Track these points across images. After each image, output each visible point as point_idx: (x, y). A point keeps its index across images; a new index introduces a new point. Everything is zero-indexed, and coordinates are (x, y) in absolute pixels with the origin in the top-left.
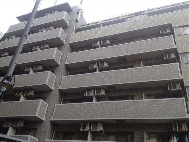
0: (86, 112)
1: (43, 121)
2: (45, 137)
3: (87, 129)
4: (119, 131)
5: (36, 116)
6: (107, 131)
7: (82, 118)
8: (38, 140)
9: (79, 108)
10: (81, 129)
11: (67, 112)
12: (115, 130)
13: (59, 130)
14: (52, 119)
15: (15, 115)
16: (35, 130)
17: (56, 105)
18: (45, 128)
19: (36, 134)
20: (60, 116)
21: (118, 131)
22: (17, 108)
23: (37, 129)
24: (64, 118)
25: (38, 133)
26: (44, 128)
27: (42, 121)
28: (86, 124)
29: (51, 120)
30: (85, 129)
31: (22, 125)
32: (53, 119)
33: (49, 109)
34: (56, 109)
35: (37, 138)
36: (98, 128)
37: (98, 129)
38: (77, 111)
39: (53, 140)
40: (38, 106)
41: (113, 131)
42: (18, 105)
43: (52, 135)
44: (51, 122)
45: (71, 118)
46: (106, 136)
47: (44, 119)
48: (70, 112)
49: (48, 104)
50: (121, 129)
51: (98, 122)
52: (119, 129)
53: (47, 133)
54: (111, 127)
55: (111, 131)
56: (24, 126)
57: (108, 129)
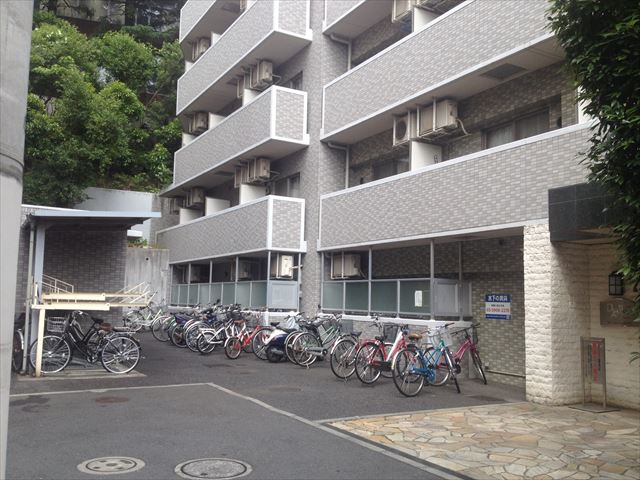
1: (307, 147)
2: (318, 190)
3: (409, 134)
4: (512, 108)
5: (271, 140)
6: (476, 120)
8: (307, 202)
9: (376, 72)
10: (394, 142)
11: (349, 100)
12: (500, 110)
13: (358, 162)
14: (323, 135)
17: (324, 87)
18: (314, 164)
19: (301, 187)
21: (508, 110)
23: (300, 173)
26: (312, 165)
27: (304, 149)
28: (403, 119)
29: (321, 138)
31: (265, 173)
32: (326, 132)
34: (326, 99)
35: (301, 197)
39: (348, 190)
41: (493, 115)
43: (342, 180)
44: (324, 142)
46: (479, 140)
47: (305, 140)
49: (306, 95)
50: (517, 102)
51: (432, 104)
52: (511, 104)
53: (322, 178)
54: (484, 103)
55: (488, 116)
56: (271, 174)
57: (477, 116)
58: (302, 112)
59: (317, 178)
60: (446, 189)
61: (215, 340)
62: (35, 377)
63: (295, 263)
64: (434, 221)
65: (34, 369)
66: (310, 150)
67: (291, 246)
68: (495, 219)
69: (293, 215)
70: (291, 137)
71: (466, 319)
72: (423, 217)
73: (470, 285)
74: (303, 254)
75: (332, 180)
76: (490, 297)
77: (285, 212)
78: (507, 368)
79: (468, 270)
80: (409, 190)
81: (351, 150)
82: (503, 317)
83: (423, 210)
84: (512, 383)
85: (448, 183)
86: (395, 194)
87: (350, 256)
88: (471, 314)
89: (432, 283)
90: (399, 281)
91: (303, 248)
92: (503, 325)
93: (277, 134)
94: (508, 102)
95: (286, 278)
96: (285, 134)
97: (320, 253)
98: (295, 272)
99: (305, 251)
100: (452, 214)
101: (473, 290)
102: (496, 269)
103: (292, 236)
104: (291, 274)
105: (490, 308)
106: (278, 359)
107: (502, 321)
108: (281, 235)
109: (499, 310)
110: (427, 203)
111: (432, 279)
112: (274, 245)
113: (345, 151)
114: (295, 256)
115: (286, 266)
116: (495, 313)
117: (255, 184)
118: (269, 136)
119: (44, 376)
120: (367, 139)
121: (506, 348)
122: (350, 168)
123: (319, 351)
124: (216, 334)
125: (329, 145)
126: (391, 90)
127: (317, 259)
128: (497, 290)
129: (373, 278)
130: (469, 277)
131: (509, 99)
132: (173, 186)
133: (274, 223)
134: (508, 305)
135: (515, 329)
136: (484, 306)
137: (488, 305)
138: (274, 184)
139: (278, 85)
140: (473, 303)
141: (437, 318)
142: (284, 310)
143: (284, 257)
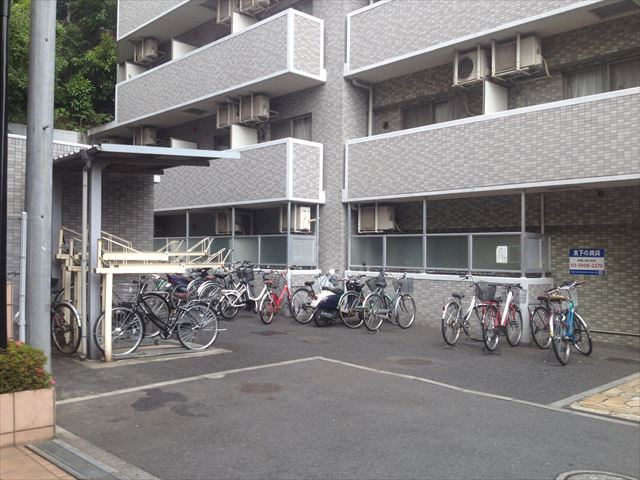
0: (462, 12)
1: (323, 84)
2: (341, 134)
3: (479, 72)
4: (615, 49)
5: (289, 73)
6: (563, 61)
7: (448, 39)
8: (325, 148)
10: (456, 81)
11: (389, 30)
12: (597, 52)
13: (383, 104)
14: (348, 70)
15: (233, 84)
16: (307, 118)
17: (349, 15)
18: (335, 104)
19: (314, 130)
20: (371, 54)
22: (231, 62)
23: (311, 114)
24: (387, 55)
25: (317, 126)
26: (332, 105)
27: (320, 85)
28: (470, 55)
29: (345, 75)
30: (471, 78)
31: (264, 112)
32: (352, 68)
33: (329, 38)
34: (352, 29)
35: (319, 142)
36: (518, 60)
37: (518, 65)
38: (425, 17)
39: (371, 138)
40: (286, 34)
41: (586, 57)
42: (231, 51)
43: (364, 124)
44: (348, 80)
45: (411, 51)
46: (560, 83)
47: (322, 76)
48: (401, 27)
49: (321, 22)
50: (621, 43)
51: (515, 39)
52: (613, 44)
53: (346, 121)
54: (574, 43)
55: (580, 58)
56: (271, 114)
57: (564, 56)
58: (319, 42)
59: (340, 120)
60: (548, 134)
61: (238, 303)
62: (105, 361)
63: (313, 215)
64: (528, 169)
65: (103, 352)
66: (326, 87)
67: (311, 196)
68: (623, 169)
69: (312, 161)
70: (308, 71)
71: (548, 275)
72: (512, 165)
73: (550, 239)
74: (321, 205)
75: (355, 123)
76: (576, 252)
77: (304, 158)
78: (597, 325)
79: (552, 223)
80: (490, 136)
81: (374, 89)
82: (595, 273)
83: (511, 157)
84: (605, 341)
85: (550, 128)
86: (467, 140)
87: (386, 208)
88: (550, 269)
89: (522, 238)
90: (470, 236)
91: (322, 199)
92: (594, 281)
93: (295, 66)
94: (609, 43)
95: (304, 232)
96: (303, 67)
97: (345, 205)
98: (313, 224)
99: (323, 202)
100: (557, 162)
101: (552, 244)
102: (592, 222)
103: (311, 185)
104: (308, 227)
105: (575, 263)
106: (329, 323)
107: (593, 277)
108: (301, 184)
109: (588, 266)
110: (517, 150)
111: (523, 233)
112: (295, 195)
113: (368, 91)
114: (313, 207)
115: (304, 219)
116: (583, 268)
117: (247, 125)
118: (286, 68)
119: (115, 359)
120: (400, 78)
121: (598, 305)
122: (374, 111)
123: (385, 314)
124: (239, 296)
125: (355, 83)
126: (459, 21)
127: (343, 211)
128: (585, 244)
129: (428, 232)
130: (550, 230)
131: (610, 40)
132: (114, 124)
133: (294, 170)
134: (601, 261)
135: (611, 285)
136: (568, 261)
137: (573, 260)
138: (269, 126)
139: (295, 8)
140: (552, 258)
141: (529, 275)
142: (304, 268)
143: (302, 208)
